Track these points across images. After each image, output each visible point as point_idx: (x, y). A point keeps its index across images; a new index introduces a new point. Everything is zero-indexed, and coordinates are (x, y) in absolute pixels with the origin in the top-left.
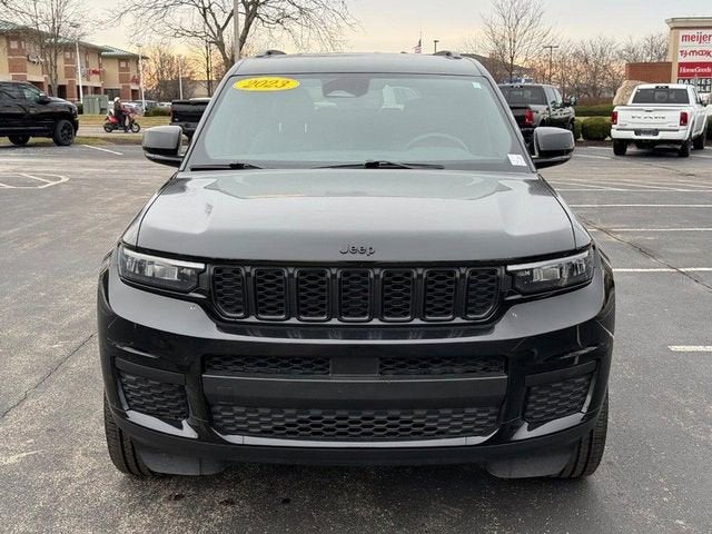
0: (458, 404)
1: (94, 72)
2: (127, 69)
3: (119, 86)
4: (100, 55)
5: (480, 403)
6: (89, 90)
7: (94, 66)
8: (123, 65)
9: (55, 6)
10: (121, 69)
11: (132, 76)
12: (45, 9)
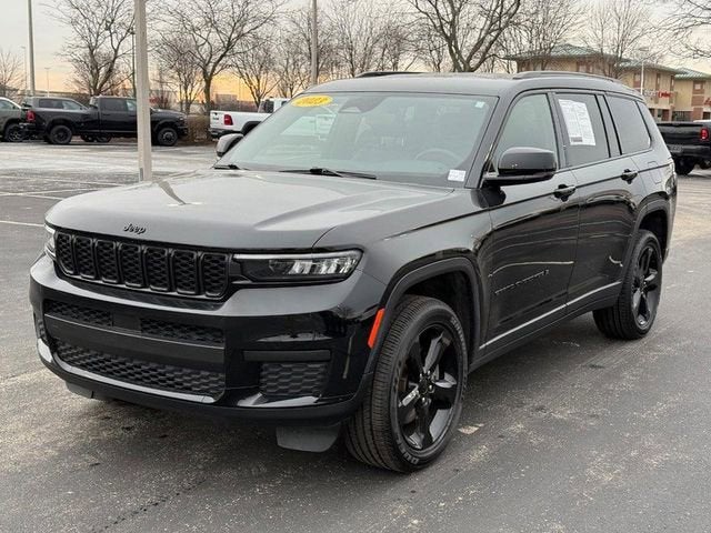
0: (197, 366)
1: (665, 95)
2: (702, 91)
3: (691, 109)
4: (672, 78)
5: (213, 368)
6: (656, 113)
7: (665, 88)
8: (698, 87)
9: (621, 32)
10: (695, 91)
11: (705, 99)
12: (612, 34)
